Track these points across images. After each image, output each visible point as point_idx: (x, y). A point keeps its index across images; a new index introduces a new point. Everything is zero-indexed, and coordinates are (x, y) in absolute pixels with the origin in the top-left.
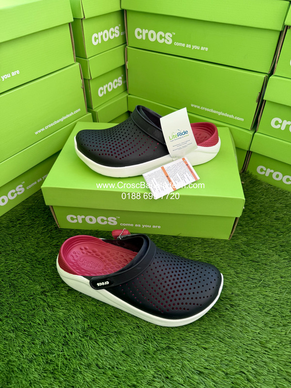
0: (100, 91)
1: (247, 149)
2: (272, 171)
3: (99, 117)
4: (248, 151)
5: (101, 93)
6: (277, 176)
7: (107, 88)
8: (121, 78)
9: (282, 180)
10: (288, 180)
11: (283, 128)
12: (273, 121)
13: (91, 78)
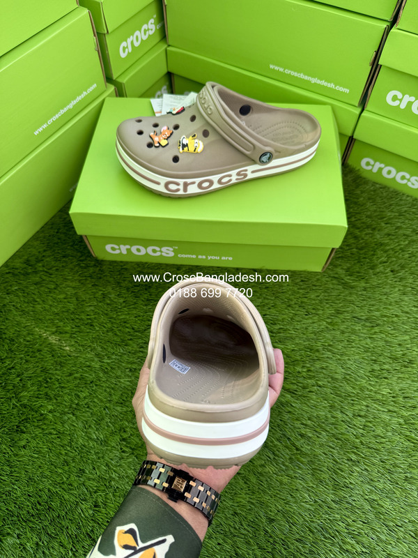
1: (350, 134)
2: (382, 166)
3: (128, 90)
4: (350, 137)
5: (124, 51)
6: (389, 172)
7: (132, 42)
8: (152, 21)
9: (394, 178)
10: (403, 178)
11: (403, 106)
12: (390, 95)
13: (108, 32)
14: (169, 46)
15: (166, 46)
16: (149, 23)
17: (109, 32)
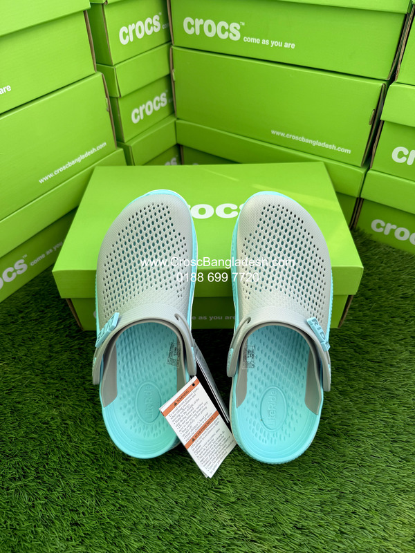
0: (134, 115)
1: (356, 195)
2: (394, 227)
3: (134, 154)
4: (357, 198)
5: (136, 117)
6: (402, 234)
7: (144, 111)
8: (164, 95)
9: (408, 239)
11: (410, 162)
12: (395, 152)
13: (120, 96)
14: (178, 119)
15: (175, 119)
16: (161, 97)
17: (122, 95)
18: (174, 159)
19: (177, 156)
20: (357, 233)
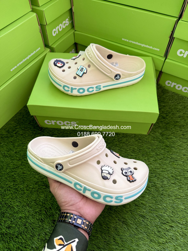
0: (53, 32)
3: (56, 51)
4: (160, 71)
5: (54, 33)
6: (179, 87)
8: (67, 19)
9: (182, 89)
10: (185, 90)
11: (185, 56)
15: (74, 31)
16: (66, 20)
17: (47, 23)
18: (74, 50)
19: (75, 48)
20: (159, 86)
